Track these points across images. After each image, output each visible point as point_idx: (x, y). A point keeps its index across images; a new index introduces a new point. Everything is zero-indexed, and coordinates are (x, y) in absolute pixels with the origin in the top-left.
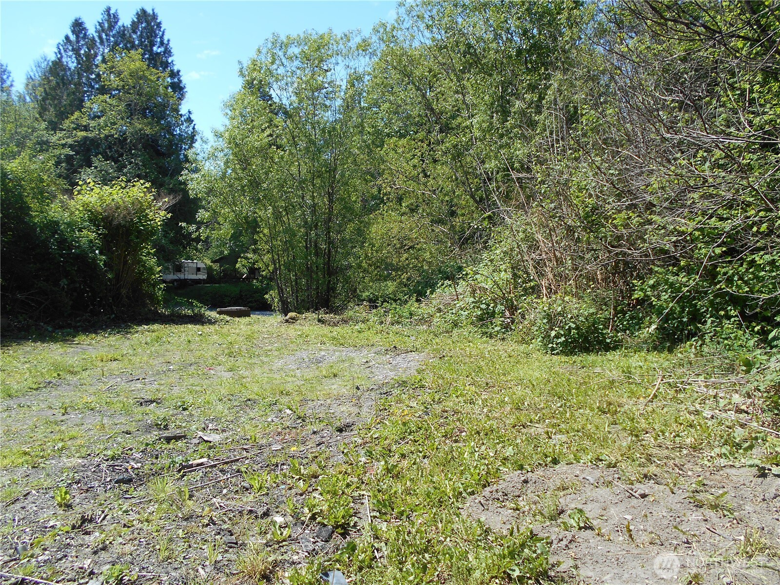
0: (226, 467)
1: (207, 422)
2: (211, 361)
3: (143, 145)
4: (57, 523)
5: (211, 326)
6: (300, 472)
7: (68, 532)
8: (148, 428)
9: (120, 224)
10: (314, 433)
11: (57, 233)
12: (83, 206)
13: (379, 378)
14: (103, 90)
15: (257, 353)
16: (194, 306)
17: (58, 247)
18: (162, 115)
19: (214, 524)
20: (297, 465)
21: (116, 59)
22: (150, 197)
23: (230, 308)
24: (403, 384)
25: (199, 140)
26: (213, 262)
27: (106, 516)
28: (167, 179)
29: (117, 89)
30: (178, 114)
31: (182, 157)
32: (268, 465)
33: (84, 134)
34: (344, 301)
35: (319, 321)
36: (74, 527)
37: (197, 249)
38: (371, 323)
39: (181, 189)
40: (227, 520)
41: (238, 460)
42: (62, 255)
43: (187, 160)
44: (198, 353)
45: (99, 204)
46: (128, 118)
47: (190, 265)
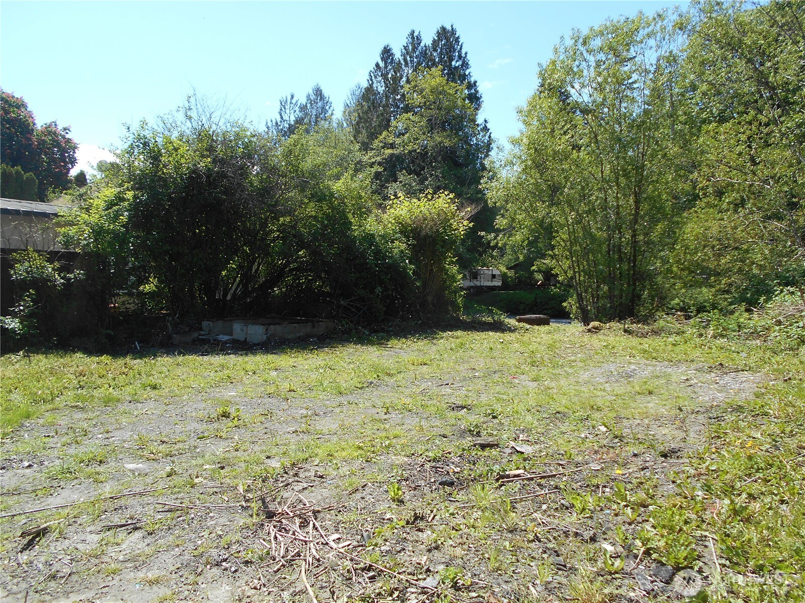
0: (543, 481)
1: (517, 432)
2: (514, 370)
3: (442, 157)
4: (393, 516)
5: (512, 334)
6: (626, 498)
7: (403, 527)
8: (463, 433)
9: (427, 234)
10: (635, 455)
11: (373, 244)
12: (395, 219)
13: (705, 398)
14: (407, 109)
15: (560, 363)
16: (494, 313)
17: (374, 257)
18: (460, 127)
19: (540, 541)
20: (623, 491)
21: (419, 78)
22: (453, 207)
23: (529, 316)
24: (739, 409)
25: (495, 148)
26: (507, 269)
27: (435, 516)
28: (465, 189)
29: (419, 107)
30: (475, 124)
31: (478, 165)
32: (588, 485)
33: (390, 151)
34: (651, 310)
35: (625, 331)
36: (408, 523)
37: (492, 257)
38: (688, 335)
39: (478, 198)
40: (552, 539)
41: (555, 476)
42: (377, 265)
43: (484, 168)
44: (501, 361)
45: (408, 217)
46: (429, 133)
47: (486, 272)
